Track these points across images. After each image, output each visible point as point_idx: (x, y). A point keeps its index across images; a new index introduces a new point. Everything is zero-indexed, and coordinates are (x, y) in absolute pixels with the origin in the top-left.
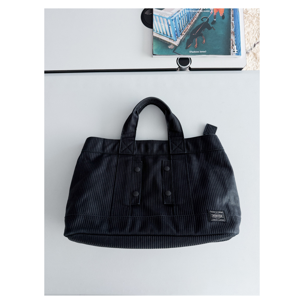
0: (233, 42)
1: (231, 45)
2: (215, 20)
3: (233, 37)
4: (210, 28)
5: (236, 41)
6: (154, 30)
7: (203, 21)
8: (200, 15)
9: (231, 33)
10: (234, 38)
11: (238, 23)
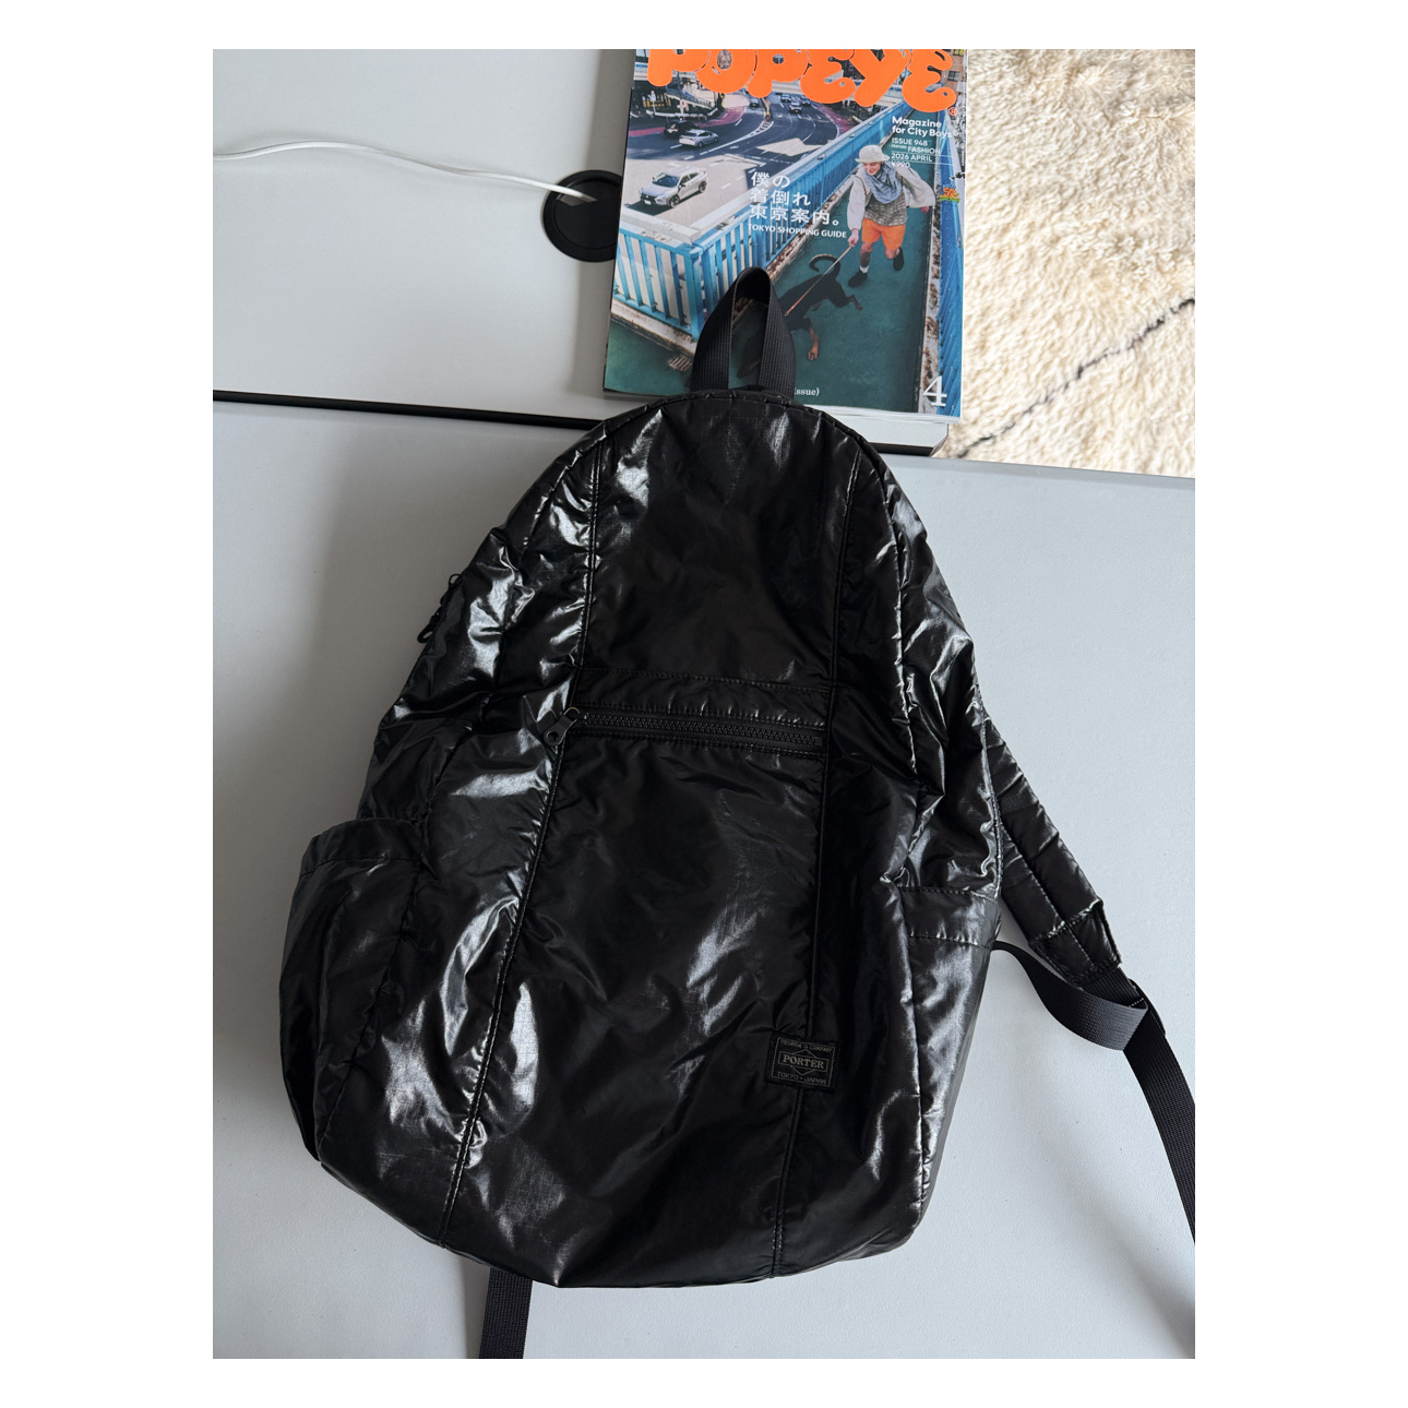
0: (929, 362)
1: (923, 373)
2: (865, 270)
3: (930, 343)
4: (840, 300)
5: (942, 358)
6: (617, 292)
7: (817, 270)
8: (805, 246)
9: (926, 328)
10: (935, 347)
11: (955, 290)
